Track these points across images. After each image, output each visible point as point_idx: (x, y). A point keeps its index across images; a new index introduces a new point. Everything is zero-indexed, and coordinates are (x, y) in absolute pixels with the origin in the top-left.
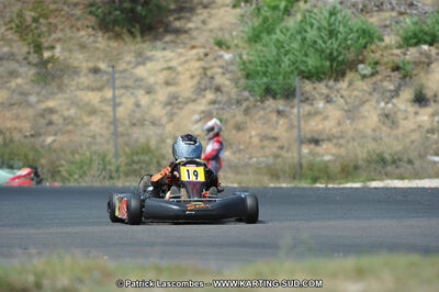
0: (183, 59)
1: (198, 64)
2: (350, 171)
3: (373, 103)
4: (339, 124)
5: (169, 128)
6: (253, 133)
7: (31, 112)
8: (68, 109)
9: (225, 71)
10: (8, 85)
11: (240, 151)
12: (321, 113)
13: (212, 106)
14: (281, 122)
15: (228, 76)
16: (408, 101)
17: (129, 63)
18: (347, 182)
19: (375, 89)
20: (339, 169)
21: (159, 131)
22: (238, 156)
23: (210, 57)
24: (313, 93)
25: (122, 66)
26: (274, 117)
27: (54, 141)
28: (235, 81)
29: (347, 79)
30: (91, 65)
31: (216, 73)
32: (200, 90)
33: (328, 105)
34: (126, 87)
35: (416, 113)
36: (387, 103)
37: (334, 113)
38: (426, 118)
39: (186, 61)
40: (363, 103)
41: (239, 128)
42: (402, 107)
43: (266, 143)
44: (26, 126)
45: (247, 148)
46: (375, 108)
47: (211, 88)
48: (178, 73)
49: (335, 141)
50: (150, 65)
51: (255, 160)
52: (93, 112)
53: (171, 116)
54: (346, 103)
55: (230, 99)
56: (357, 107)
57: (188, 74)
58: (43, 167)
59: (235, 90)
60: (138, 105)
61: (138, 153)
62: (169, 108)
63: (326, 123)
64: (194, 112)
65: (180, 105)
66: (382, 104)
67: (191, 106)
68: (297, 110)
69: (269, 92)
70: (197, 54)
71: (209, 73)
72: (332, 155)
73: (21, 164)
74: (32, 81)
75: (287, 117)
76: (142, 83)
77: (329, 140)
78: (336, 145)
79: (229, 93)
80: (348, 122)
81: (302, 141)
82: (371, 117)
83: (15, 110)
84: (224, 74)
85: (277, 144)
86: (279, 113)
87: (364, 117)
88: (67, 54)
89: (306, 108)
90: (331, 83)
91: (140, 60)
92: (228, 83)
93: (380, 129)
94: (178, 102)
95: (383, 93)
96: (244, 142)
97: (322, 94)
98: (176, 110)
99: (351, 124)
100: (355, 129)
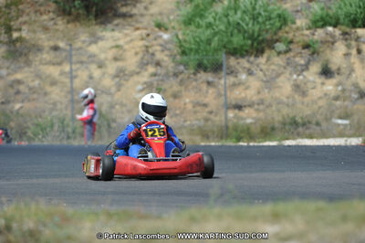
0: (128, 39)
1: (141, 43)
2: (267, 132)
3: (287, 75)
4: (259, 93)
5: (117, 96)
6: (187, 100)
8: (33, 81)
9: (164, 48)
11: (176, 115)
12: (243, 84)
13: (153, 78)
14: (210, 91)
15: (167, 52)
16: (316, 73)
17: (84, 42)
18: (265, 141)
19: (288, 64)
20: (259, 130)
21: (109, 99)
22: (174, 119)
23: (151, 37)
24: (238, 67)
25: (78, 44)
26: (204, 87)
27: (21, 107)
28: (173, 56)
29: (265, 55)
30: (52, 43)
31: (156, 51)
32: (143, 65)
33: (251, 78)
35: (323, 84)
36: (299, 75)
37: (255, 83)
38: (330, 88)
39: (132, 41)
40: (278, 75)
41: (175, 96)
42: (311, 78)
43: (198, 108)
45: (182, 113)
46: (289, 79)
47: (151, 63)
48: (125, 51)
49: (256, 107)
50: (101, 44)
51: (188, 123)
52: (54, 83)
53: (119, 87)
54: (265, 75)
55: (167, 75)
56: (274, 79)
57: (133, 51)
58: (12, 129)
59: (172, 65)
60: (91, 77)
62: (117, 80)
63: (248, 92)
64: (138, 83)
65: (127, 77)
66: (295, 76)
67: (136, 78)
68: (224, 81)
69: (201, 67)
70: (141, 35)
71: (151, 50)
72: (253, 118)
74: (3, 57)
75: (215, 86)
76: (95, 59)
77: (249, 106)
78: (257, 110)
79: (167, 67)
80: (266, 91)
81: (228, 107)
82: (285, 87)
84: (163, 51)
85: (207, 110)
86: (209, 83)
87: (280, 87)
88: (31, 35)
89: (231, 79)
90: (252, 59)
91: (92, 39)
92: (166, 58)
93: (293, 97)
94: (125, 75)
95: (295, 67)
96: (180, 108)
97: (244, 68)
98: (122, 82)
99: (269, 92)
100: (272, 97)
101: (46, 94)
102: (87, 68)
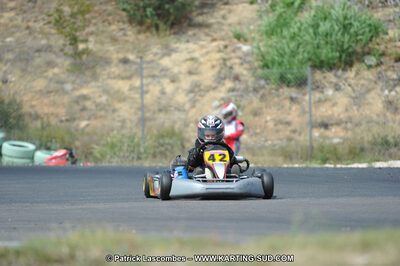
0: (204, 51)
1: (218, 55)
2: (356, 153)
3: (378, 90)
4: (347, 110)
5: (192, 113)
6: (268, 118)
7: (66, 99)
8: (100, 96)
9: (243, 61)
10: (46, 74)
11: (256, 134)
12: (330, 100)
13: (231, 94)
14: (294, 108)
15: (246, 66)
17: (156, 54)
19: (379, 78)
20: (347, 151)
21: (183, 116)
22: (254, 139)
23: (229, 49)
24: (323, 81)
25: (149, 57)
26: (287, 103)
27: (87, 125)
28: (252, 70)
29: (354, 69)
30: (121, 56)
31: (235, 64)
32: (220, 79)
33: (339, 95)
34: (153, 76)
36: (390, 91)
37: (343, 100)
39: (207, 53)
40: (369, 91)
41: (256, 114)
43: (280, 127)
44: (62, 112)
45: (263, 132)
46: (380, 95)
47: (229, 77)
48: (201, 64)
49: (343, 125)
50: (174, 56)
51: (270, 142)
53: (194, 103)
54: (354, 90)
55: (246, 90)
56: (363, 95)
57: (209, 64)
58: (77, 148)
59: (253, 79)
60: (163, 92)
61: (162, 136)
62: (192, 95)
63: (335, 109)
64: (215, 99)
65: (202, 93)
66: (386, 92)
67: (212, 94)
68: (308, 97)
69: (283, 80)
70: (218, 46)
71: (228, 63)
72: (341, 138)
73: (58, 145)
74: (68, 70)
75: (299, 103)
76: (168, 73)
77: (338, 124)
78: (346, 129)
79: (246, 82)
80: (355, 108)
81: (313, 125)
82: (375, 103)
83: (52, 97)
84: (242, 64)
85: (290, 128)
86: (292, 99)
87: (369, 104)
88: (99, 46)
89: (317, 95)
90: (340, 72)
91: (165, 51)
92: (245, 72)
93: (385, 115)
94: (200, 90)
95: (387, 82)
96: (260, 126)
97: (331, 83)
98: (198, 97)
99: (358, 110)
100: (361, 114)
101: (114, 111)
102: (159, 82)
